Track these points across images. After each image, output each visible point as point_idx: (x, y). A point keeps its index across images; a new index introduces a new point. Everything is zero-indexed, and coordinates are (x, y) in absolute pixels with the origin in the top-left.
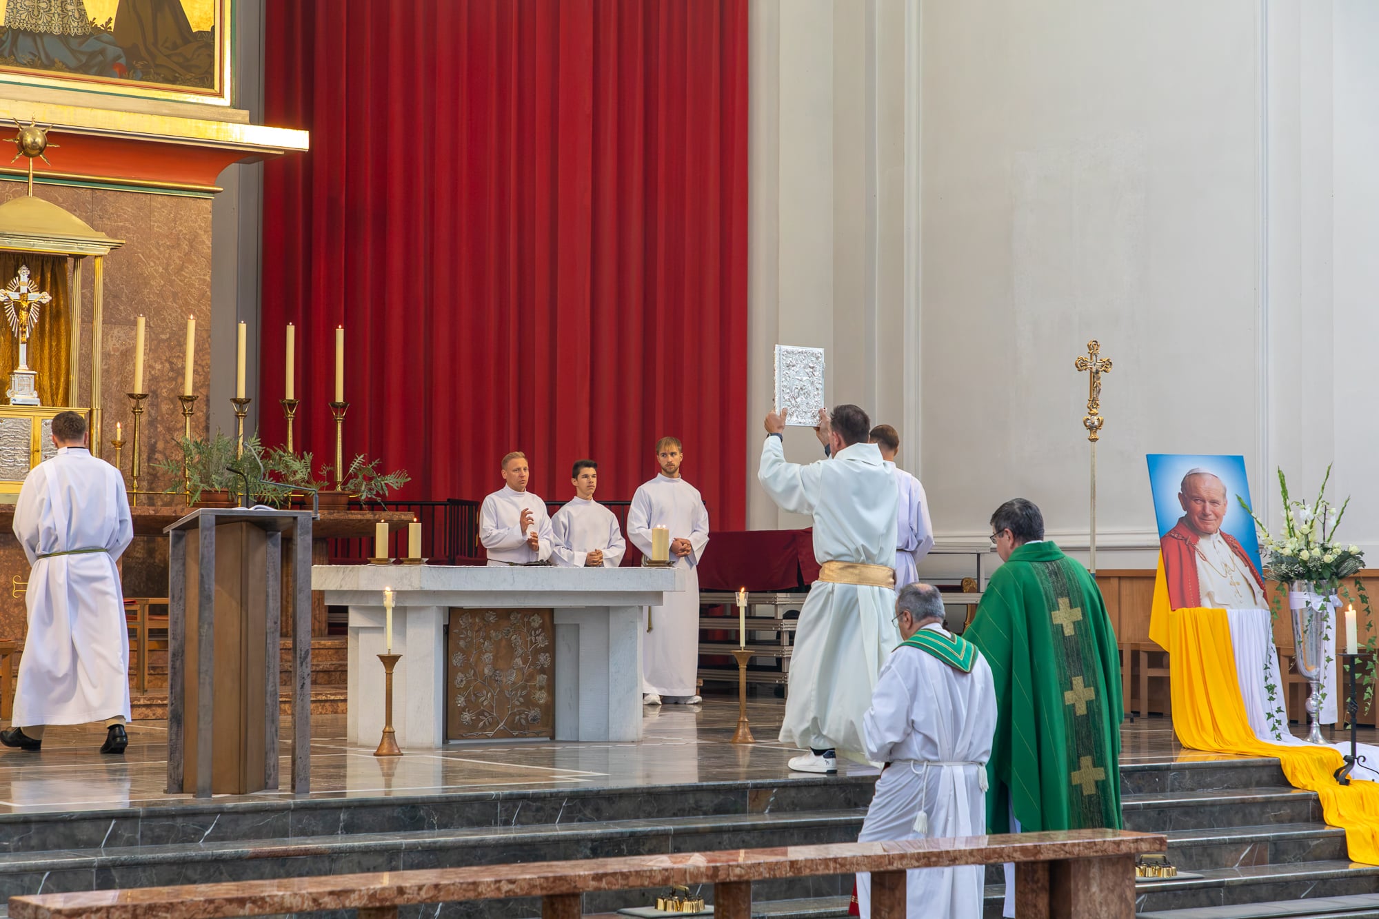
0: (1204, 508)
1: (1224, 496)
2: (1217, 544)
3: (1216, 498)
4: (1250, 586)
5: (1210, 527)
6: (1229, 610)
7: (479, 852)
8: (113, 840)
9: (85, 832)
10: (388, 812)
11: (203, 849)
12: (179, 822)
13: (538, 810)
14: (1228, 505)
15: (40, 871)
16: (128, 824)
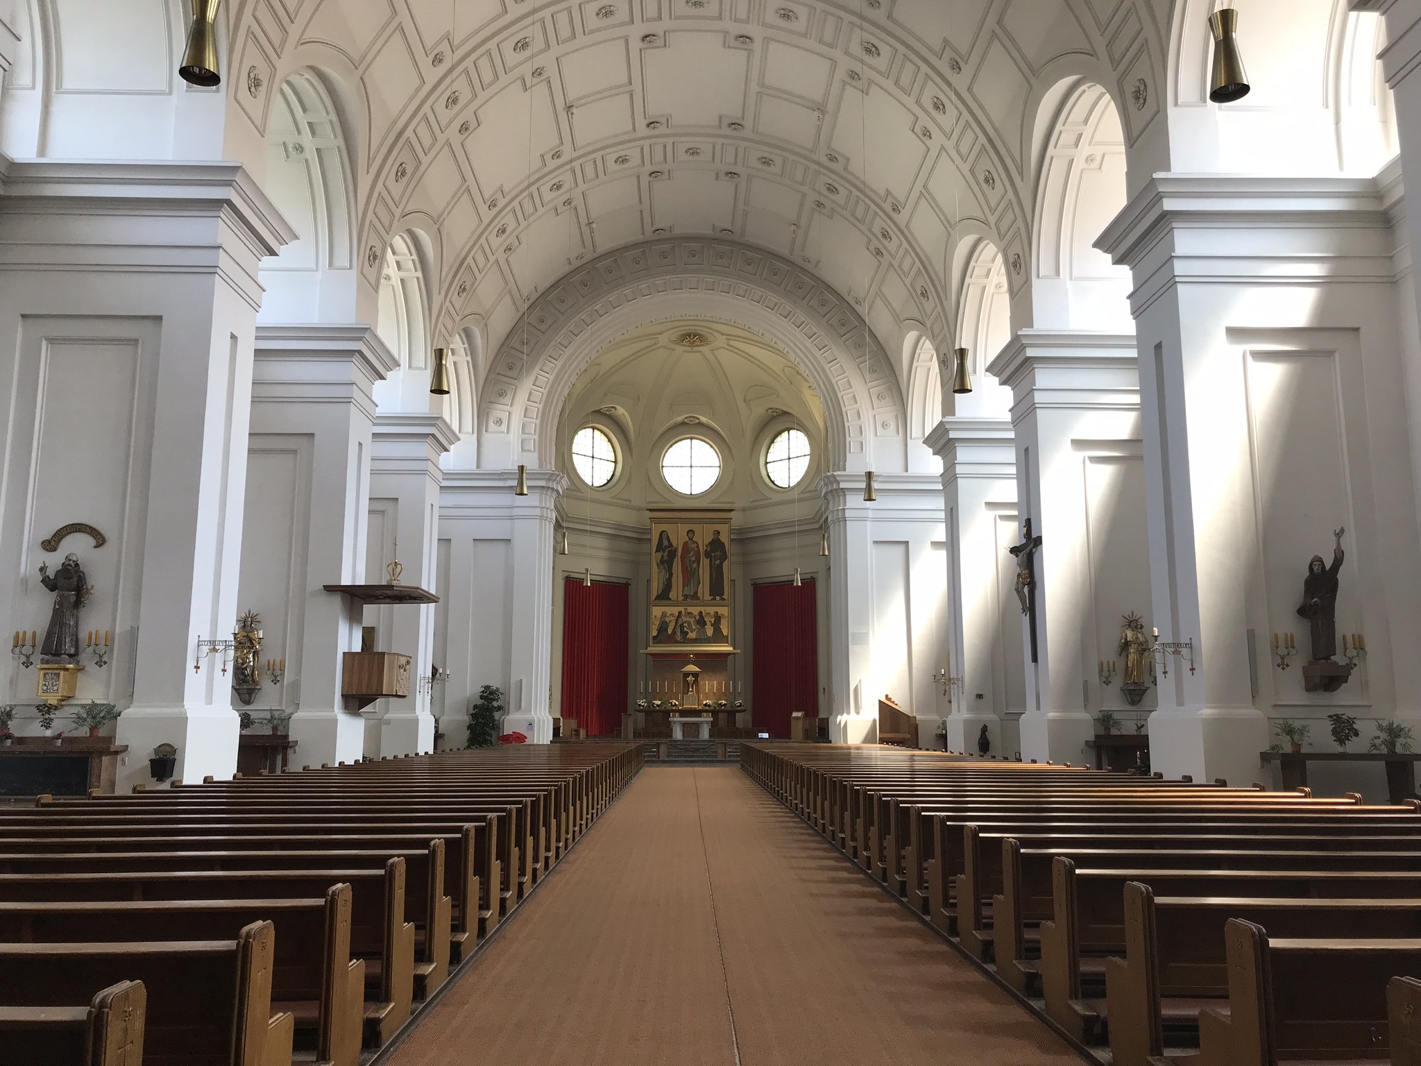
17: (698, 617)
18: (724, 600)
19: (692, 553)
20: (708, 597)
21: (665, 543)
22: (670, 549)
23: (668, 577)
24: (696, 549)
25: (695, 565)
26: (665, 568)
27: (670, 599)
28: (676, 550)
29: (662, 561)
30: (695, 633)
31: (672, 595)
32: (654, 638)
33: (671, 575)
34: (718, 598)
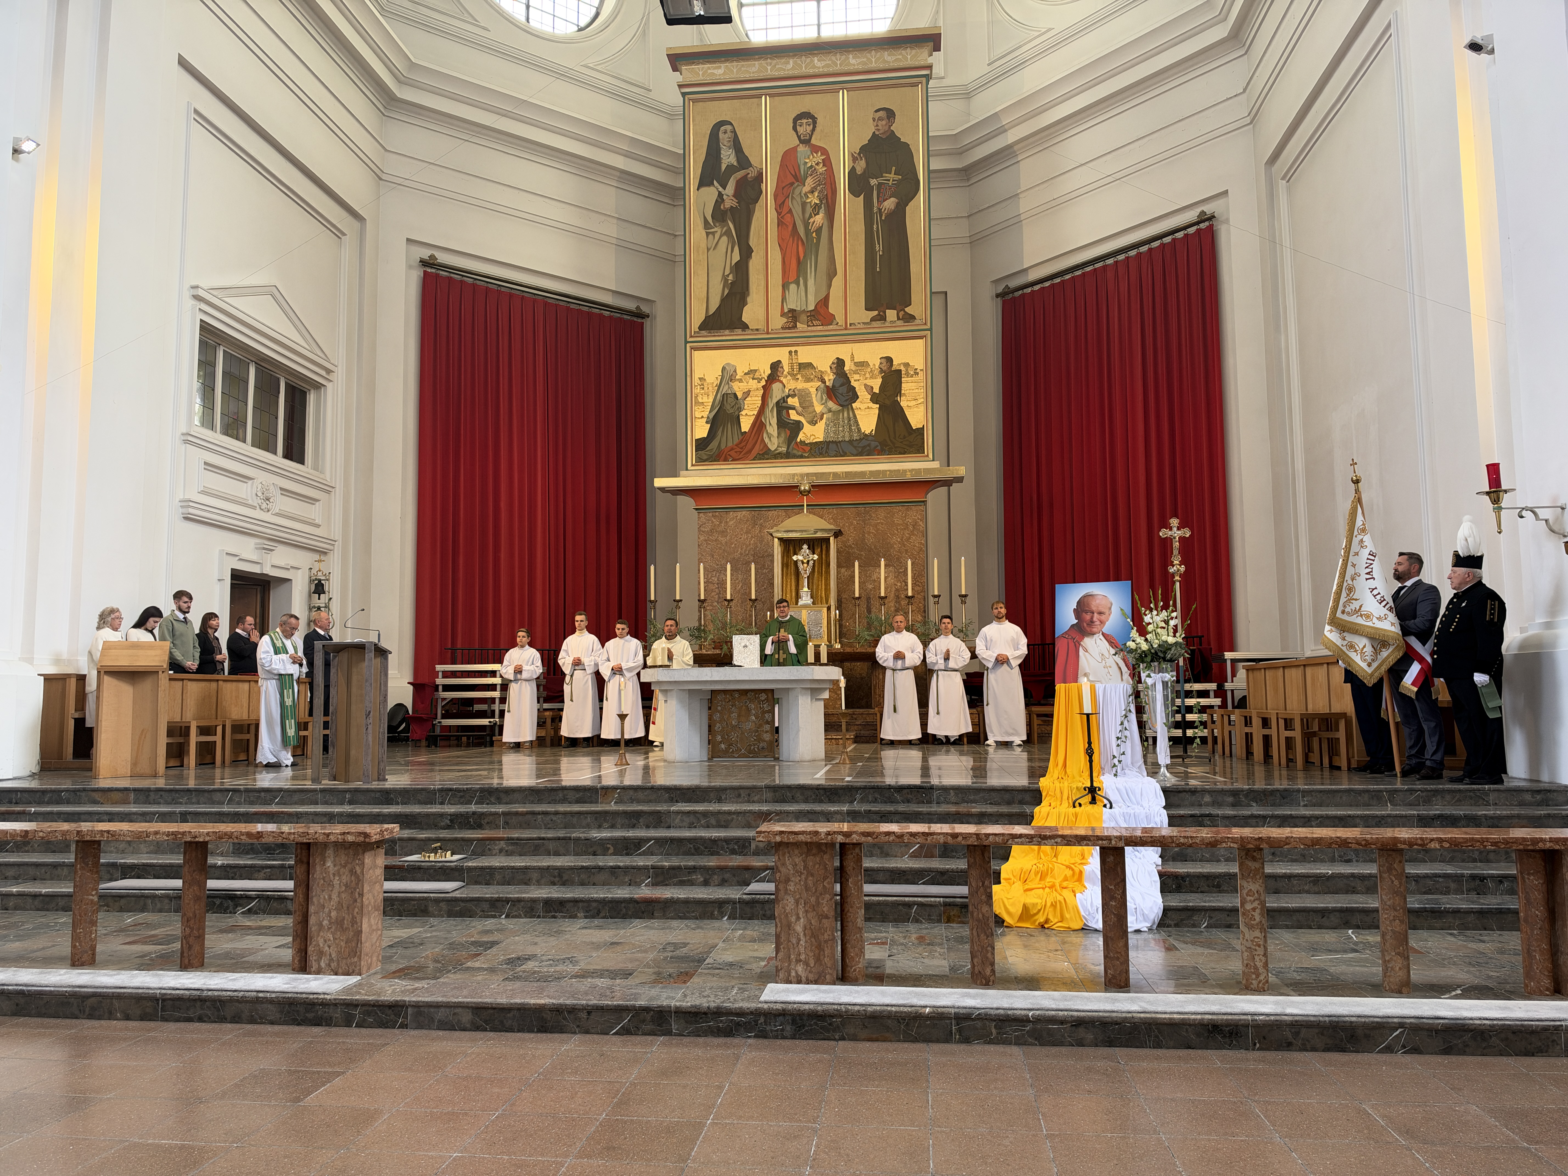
0: (1092, 618)
1: (1110, 608)
2: (1098, 641)
3: (1103, 610)
4: (1120, 668)
5: (1095, 630)
6: (1097, 685)
7: (381, 818)
8: (230, 801)
9: (217, 797)
10: (373, 795)
11: (274, 808)
12: (263, 794)
13: (461, 797)
14: (1112, 616)
15: (154, 813)
16: (237, 794)
17: (830, 378)
18: (912, 318)
19: (810, 182)
20: (860, 314)
21: (728, 157)
22: (740, 174)
23: (736, 257)
24: (821, 169)
25: (819, 219)
26: (728, 233)
27: (745, 327)
28: (759, 178)
29: (719, 214)
30: (821, 425)
31: (752, 313)
32: (701, 444)
33: (747, 252)
34: (891, 314)
